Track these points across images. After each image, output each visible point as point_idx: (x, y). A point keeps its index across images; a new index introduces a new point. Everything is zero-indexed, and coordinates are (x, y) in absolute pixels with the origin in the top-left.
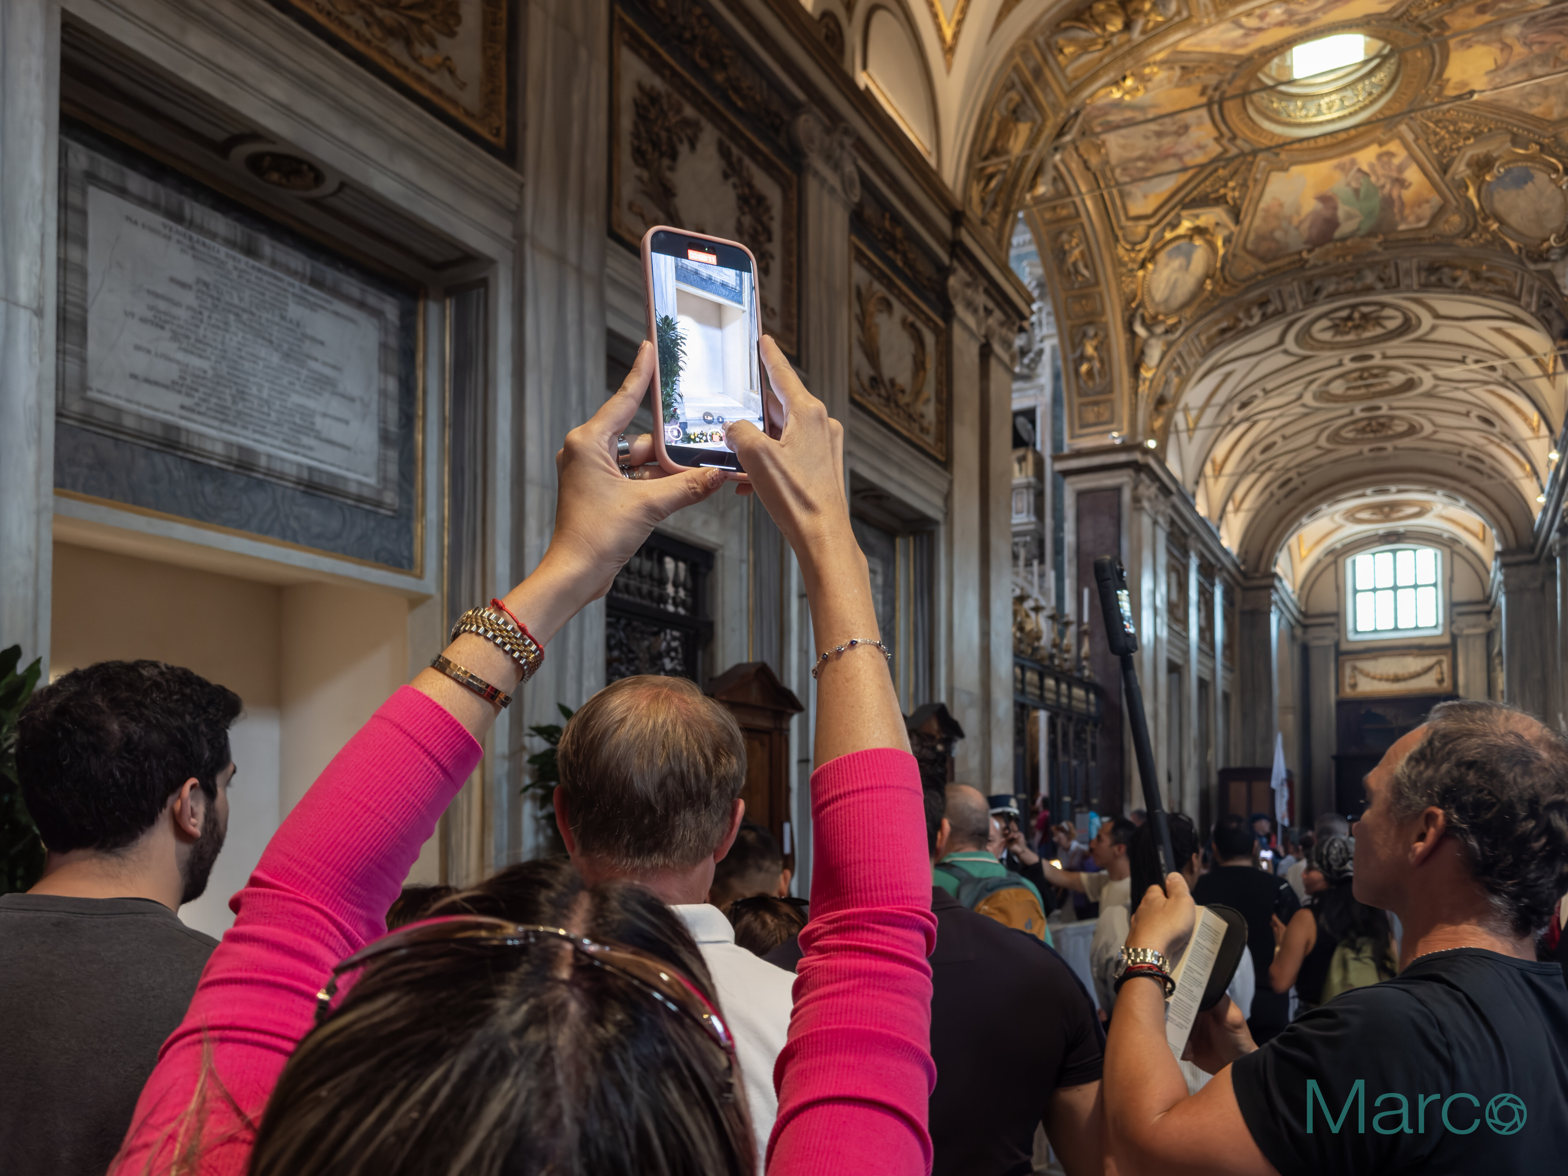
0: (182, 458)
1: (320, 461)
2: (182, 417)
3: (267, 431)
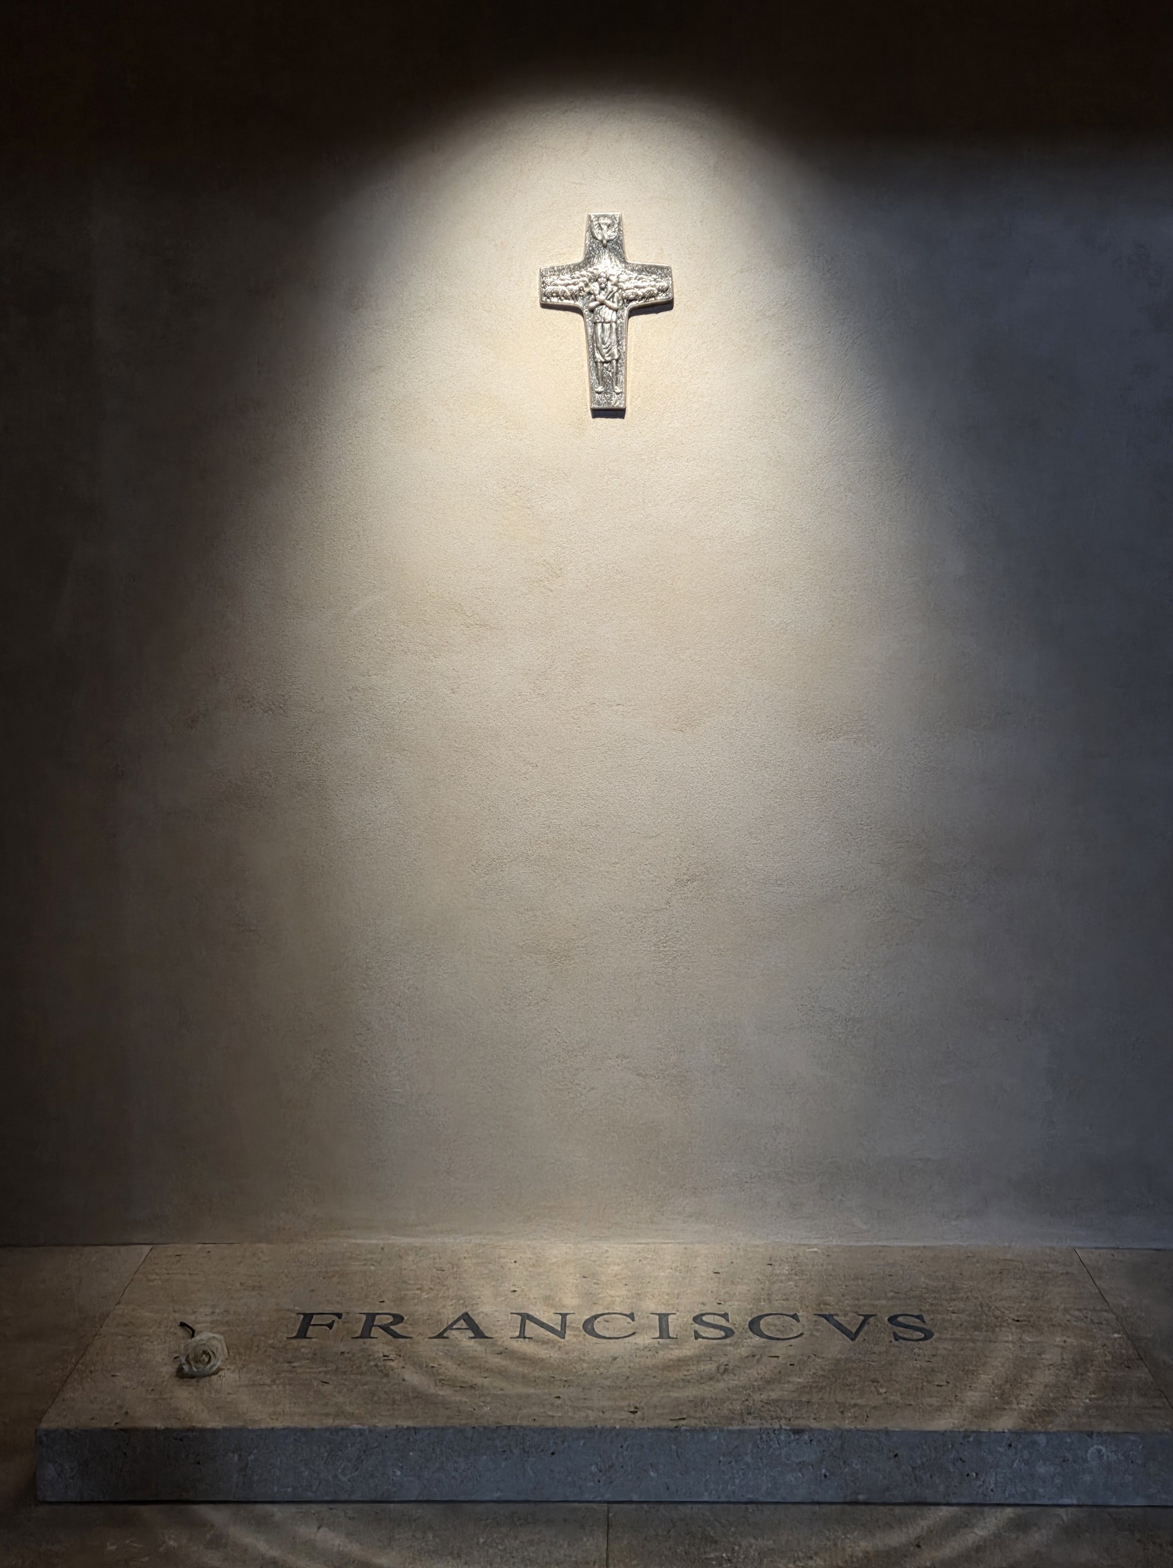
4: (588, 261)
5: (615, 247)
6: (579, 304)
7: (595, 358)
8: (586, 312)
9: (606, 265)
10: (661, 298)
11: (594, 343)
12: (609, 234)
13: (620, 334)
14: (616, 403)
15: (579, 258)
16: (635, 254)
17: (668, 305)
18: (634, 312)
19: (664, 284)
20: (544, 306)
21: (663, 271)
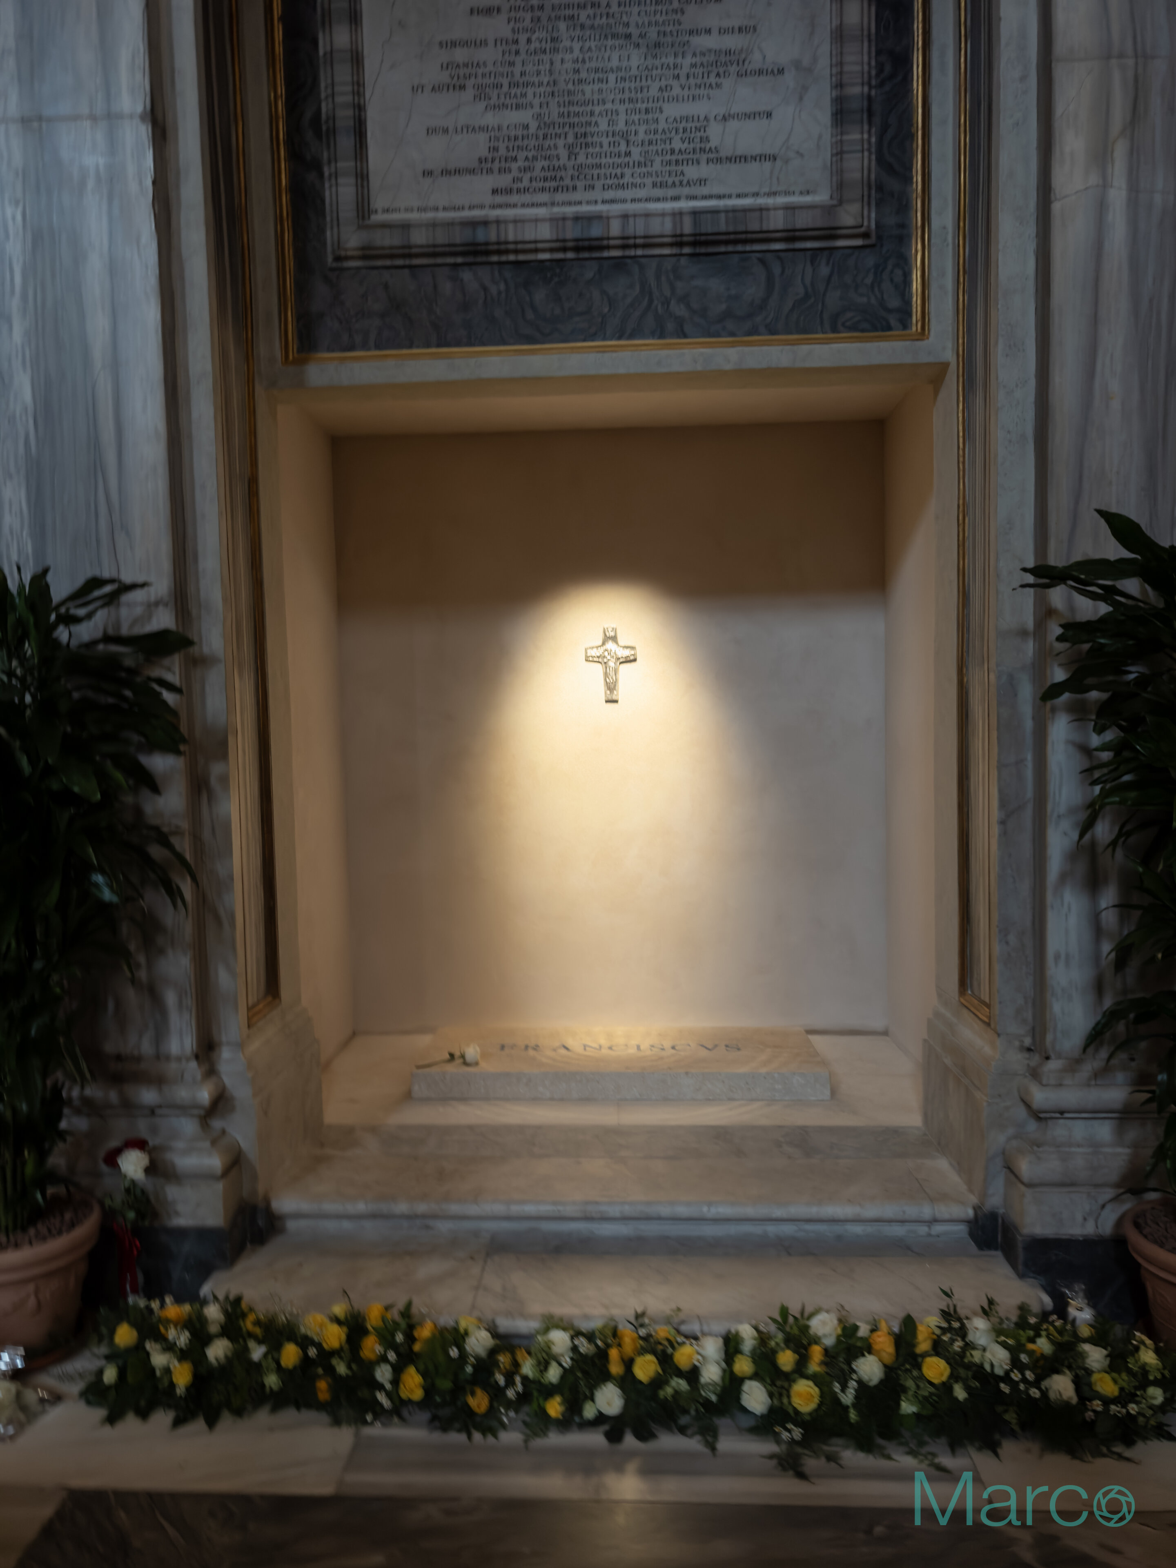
0: (500, 263)
1: (719, 197)
2: (493, 207)
3: (627, 179)
4: (604, 644)
5: (614, 639)
6: (600, 660)
7: (606, 681)
8: (603, 663)
9: (610, 645)
10: (632, 658)
11: (606, 675)
12: (612, 634)
13: (616, 671)
14: (614, 698)
15: (600, 643)
16: (622, 641)
17: (635, 660)
18: (621, 663)
19: (633, 652)
20: (586, 660)
21: (633, 648)
